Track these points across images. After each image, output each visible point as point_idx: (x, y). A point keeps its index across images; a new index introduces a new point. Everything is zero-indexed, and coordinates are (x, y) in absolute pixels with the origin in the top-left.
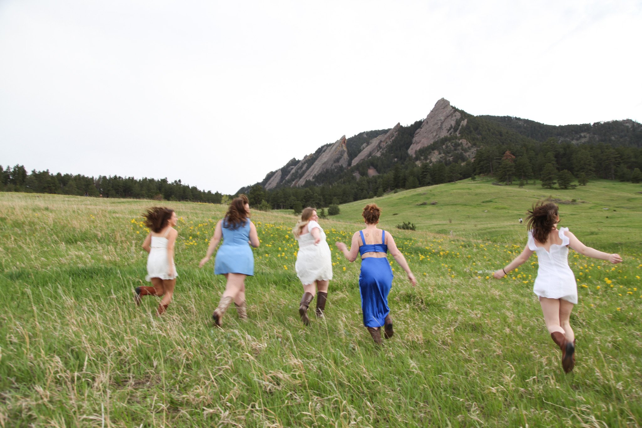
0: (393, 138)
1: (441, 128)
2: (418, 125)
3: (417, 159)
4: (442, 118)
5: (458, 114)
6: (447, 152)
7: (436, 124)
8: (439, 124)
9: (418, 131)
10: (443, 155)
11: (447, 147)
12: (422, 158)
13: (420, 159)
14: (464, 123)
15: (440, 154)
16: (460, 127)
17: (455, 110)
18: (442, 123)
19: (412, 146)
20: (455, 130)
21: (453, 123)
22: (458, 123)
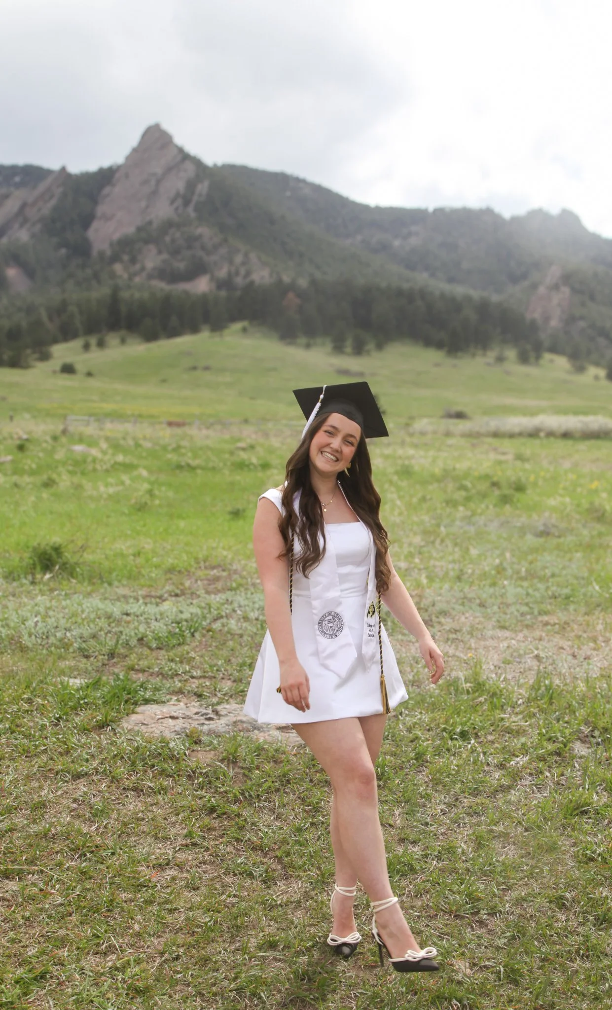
0: (53, 202)
1: (155, 193)
2: (106, 176)
3: (115, 258)
4: (159, 171)
5: (190, 167)
6: (175, 252)
7: (146, 182)
8: (153, 183)
9: (106, 190)
10: (165, 256)
11: (173, 241)
12: (126, 258)
13: (121, 261)
14: (203, 188)
15: (160, 252)
16: (195, 198)
17: (184, 157)
18: (158, 182)
19: (95, 225)
20: (187, 203)
21: (181, 186)
22: (191, 186)
